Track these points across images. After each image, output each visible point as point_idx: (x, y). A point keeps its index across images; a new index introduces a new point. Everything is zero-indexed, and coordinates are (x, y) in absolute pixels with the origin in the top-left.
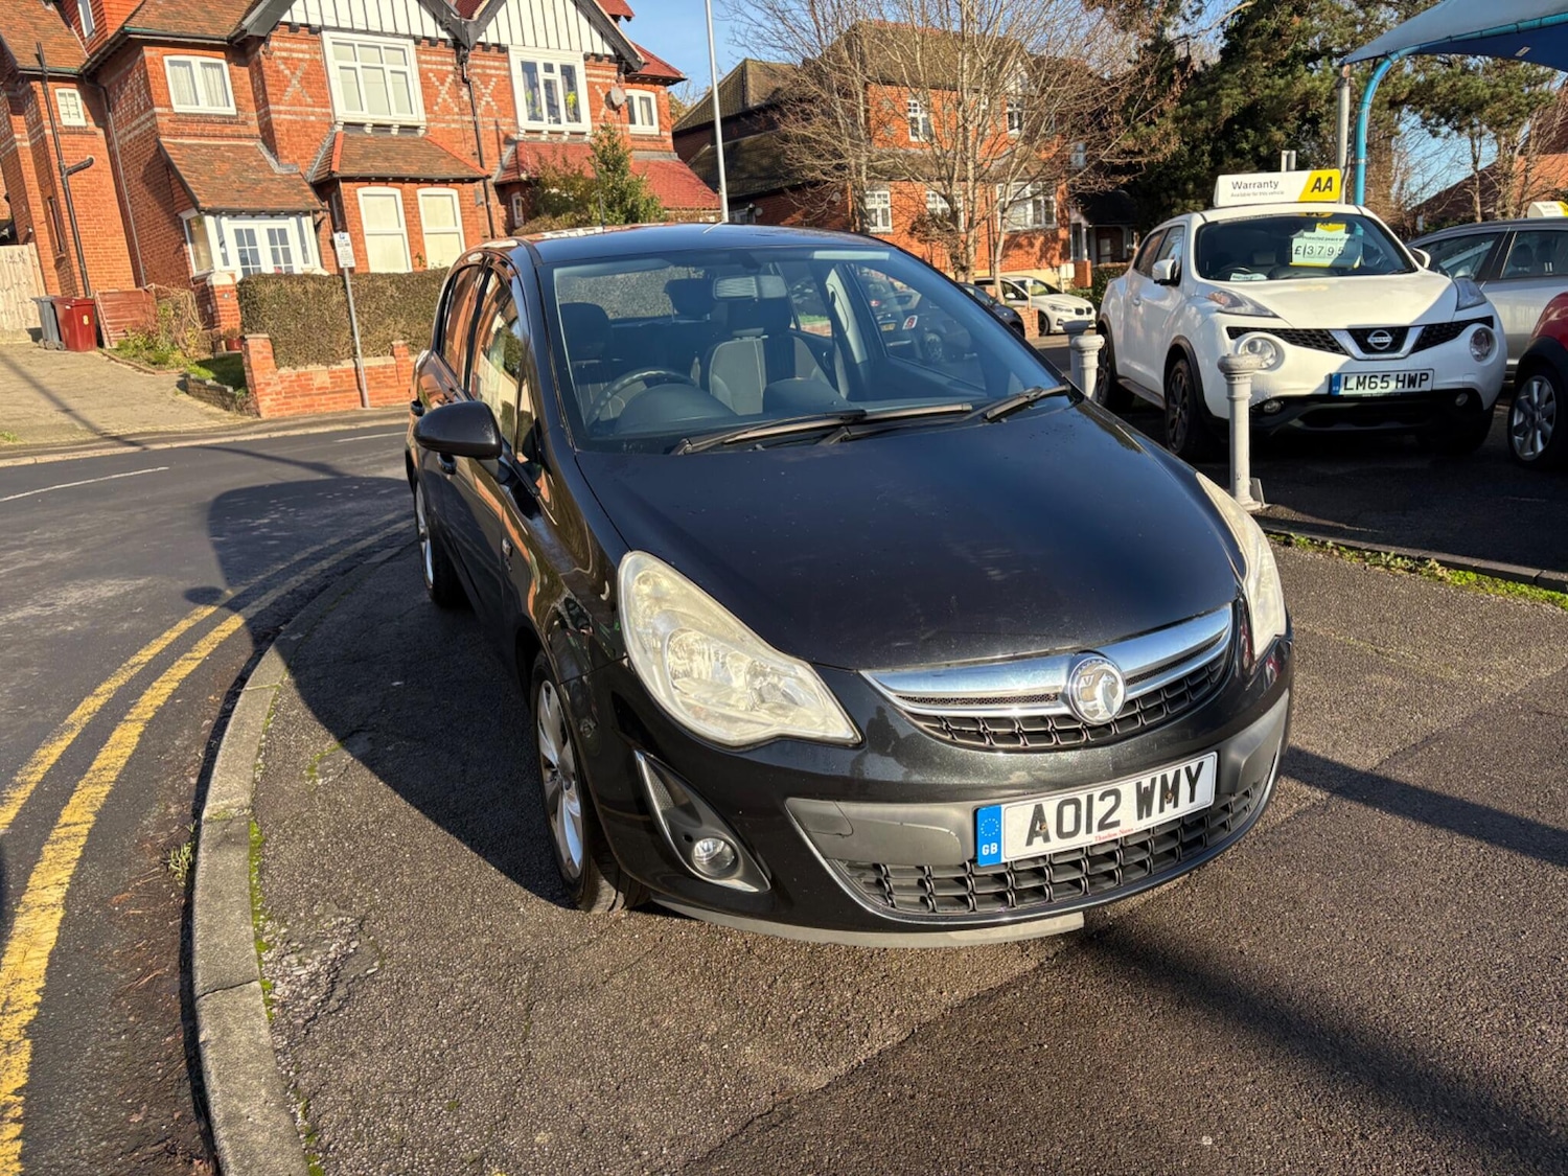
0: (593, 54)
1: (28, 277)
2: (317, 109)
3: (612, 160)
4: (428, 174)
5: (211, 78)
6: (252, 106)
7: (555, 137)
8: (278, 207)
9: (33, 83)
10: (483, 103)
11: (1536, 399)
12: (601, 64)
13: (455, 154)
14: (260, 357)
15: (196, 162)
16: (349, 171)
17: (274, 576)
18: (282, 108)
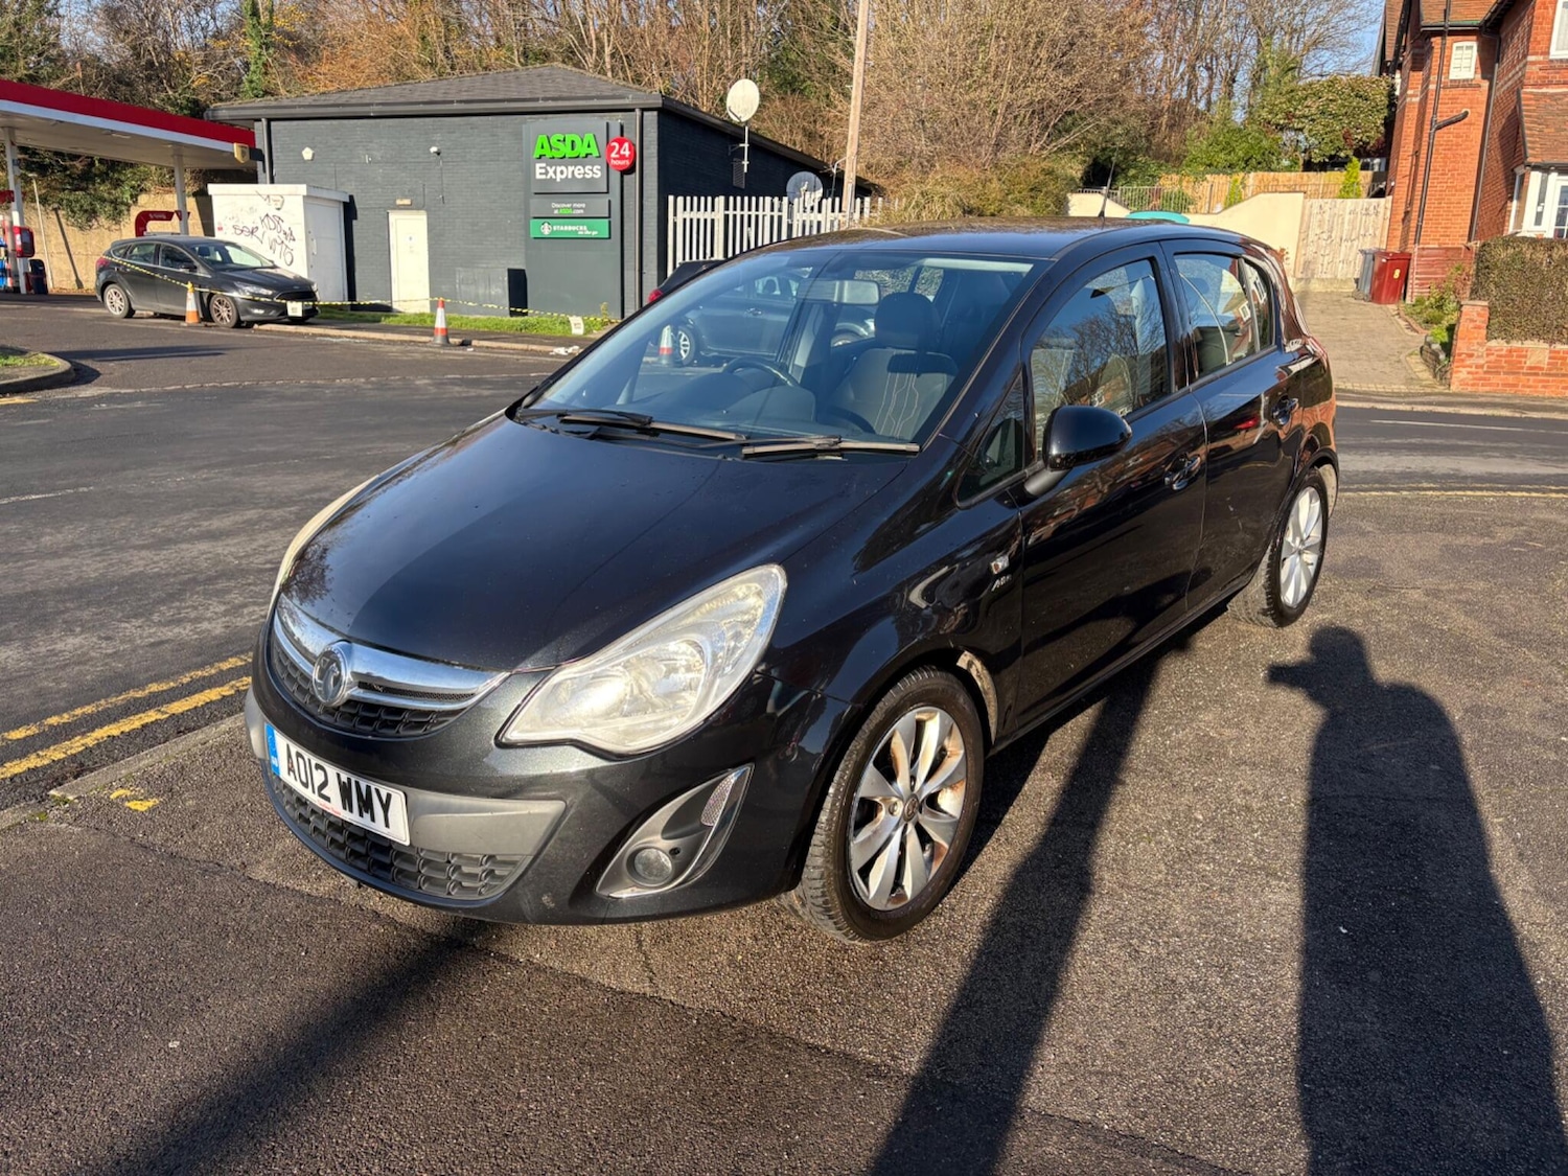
1: (1375, 230)
9: (1433, 39)
14: (1471, 325)
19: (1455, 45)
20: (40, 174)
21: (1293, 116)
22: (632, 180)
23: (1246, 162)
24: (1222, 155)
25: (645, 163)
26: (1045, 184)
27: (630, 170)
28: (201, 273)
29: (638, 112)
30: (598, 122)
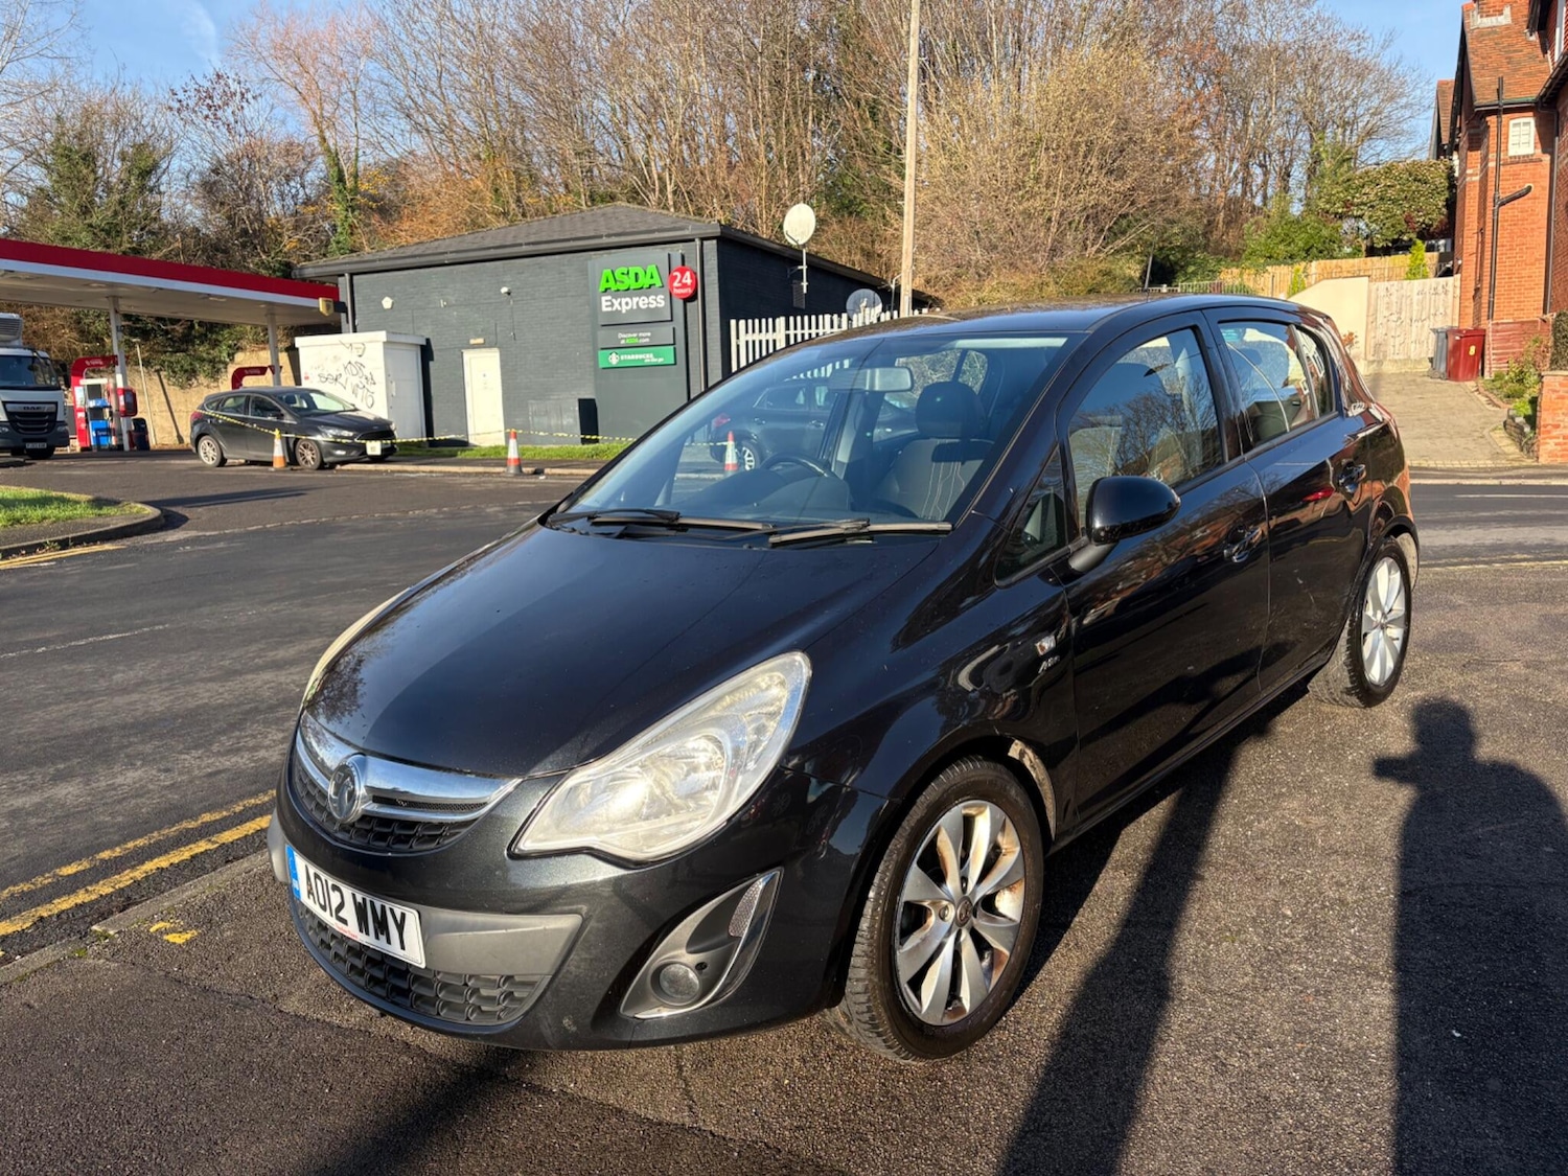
1: (1446, 308)
9: (1488, 119)
19: (1512, 122)
20: (143, 339)
21: (1352, 204)
22: (695, 307)
23: (1307, 251)
24: (1281, 247)
25: (707, 290)
26: (1103, 285)
27: (692, 298)
28: (288, 420)
29: (698, 242)
30: (659, 254)
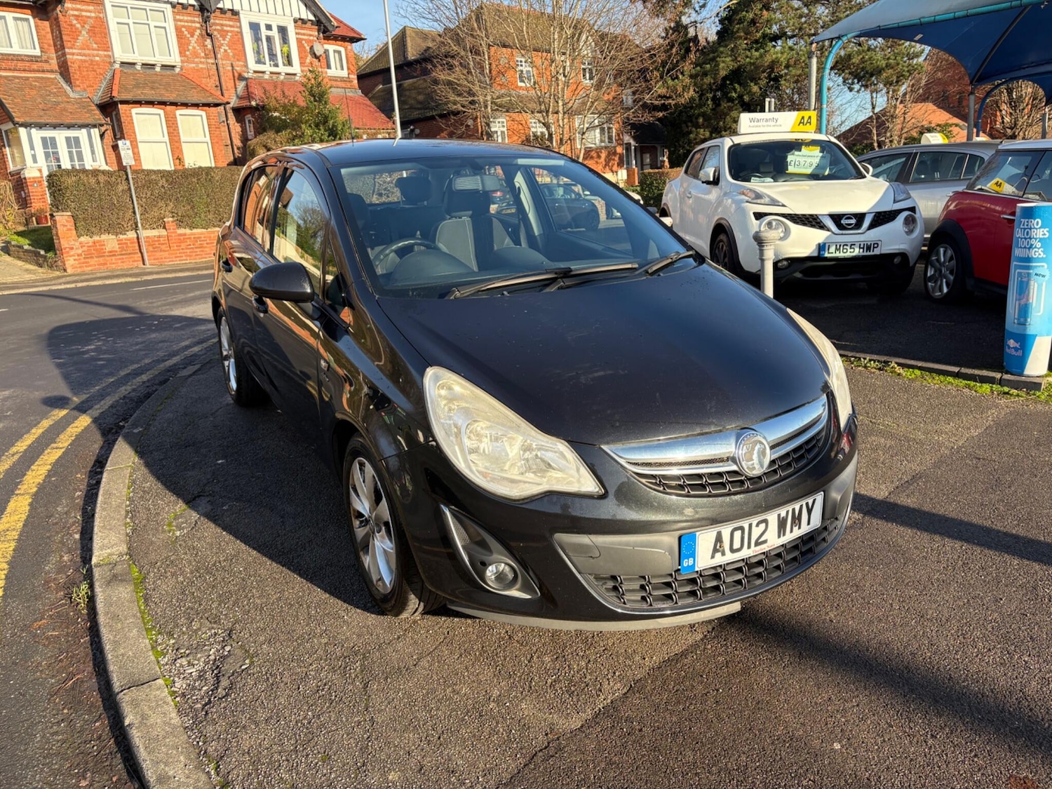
0: (300, 19)
2: (100, 52)
3: (317, 94)
4: (184, 100)
5: (21, 28)
6: (52, 49)
7: (274, 77)
8: (73, 121)
10: (222, 50)
11: (942, 259)
12: (306, 26)
13: (202, 86)
14: (65, 229)
15: (11, 89)
16: (125, 97)
17: (107, 386)
18: (74, 51)
